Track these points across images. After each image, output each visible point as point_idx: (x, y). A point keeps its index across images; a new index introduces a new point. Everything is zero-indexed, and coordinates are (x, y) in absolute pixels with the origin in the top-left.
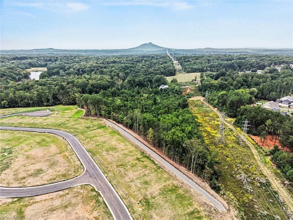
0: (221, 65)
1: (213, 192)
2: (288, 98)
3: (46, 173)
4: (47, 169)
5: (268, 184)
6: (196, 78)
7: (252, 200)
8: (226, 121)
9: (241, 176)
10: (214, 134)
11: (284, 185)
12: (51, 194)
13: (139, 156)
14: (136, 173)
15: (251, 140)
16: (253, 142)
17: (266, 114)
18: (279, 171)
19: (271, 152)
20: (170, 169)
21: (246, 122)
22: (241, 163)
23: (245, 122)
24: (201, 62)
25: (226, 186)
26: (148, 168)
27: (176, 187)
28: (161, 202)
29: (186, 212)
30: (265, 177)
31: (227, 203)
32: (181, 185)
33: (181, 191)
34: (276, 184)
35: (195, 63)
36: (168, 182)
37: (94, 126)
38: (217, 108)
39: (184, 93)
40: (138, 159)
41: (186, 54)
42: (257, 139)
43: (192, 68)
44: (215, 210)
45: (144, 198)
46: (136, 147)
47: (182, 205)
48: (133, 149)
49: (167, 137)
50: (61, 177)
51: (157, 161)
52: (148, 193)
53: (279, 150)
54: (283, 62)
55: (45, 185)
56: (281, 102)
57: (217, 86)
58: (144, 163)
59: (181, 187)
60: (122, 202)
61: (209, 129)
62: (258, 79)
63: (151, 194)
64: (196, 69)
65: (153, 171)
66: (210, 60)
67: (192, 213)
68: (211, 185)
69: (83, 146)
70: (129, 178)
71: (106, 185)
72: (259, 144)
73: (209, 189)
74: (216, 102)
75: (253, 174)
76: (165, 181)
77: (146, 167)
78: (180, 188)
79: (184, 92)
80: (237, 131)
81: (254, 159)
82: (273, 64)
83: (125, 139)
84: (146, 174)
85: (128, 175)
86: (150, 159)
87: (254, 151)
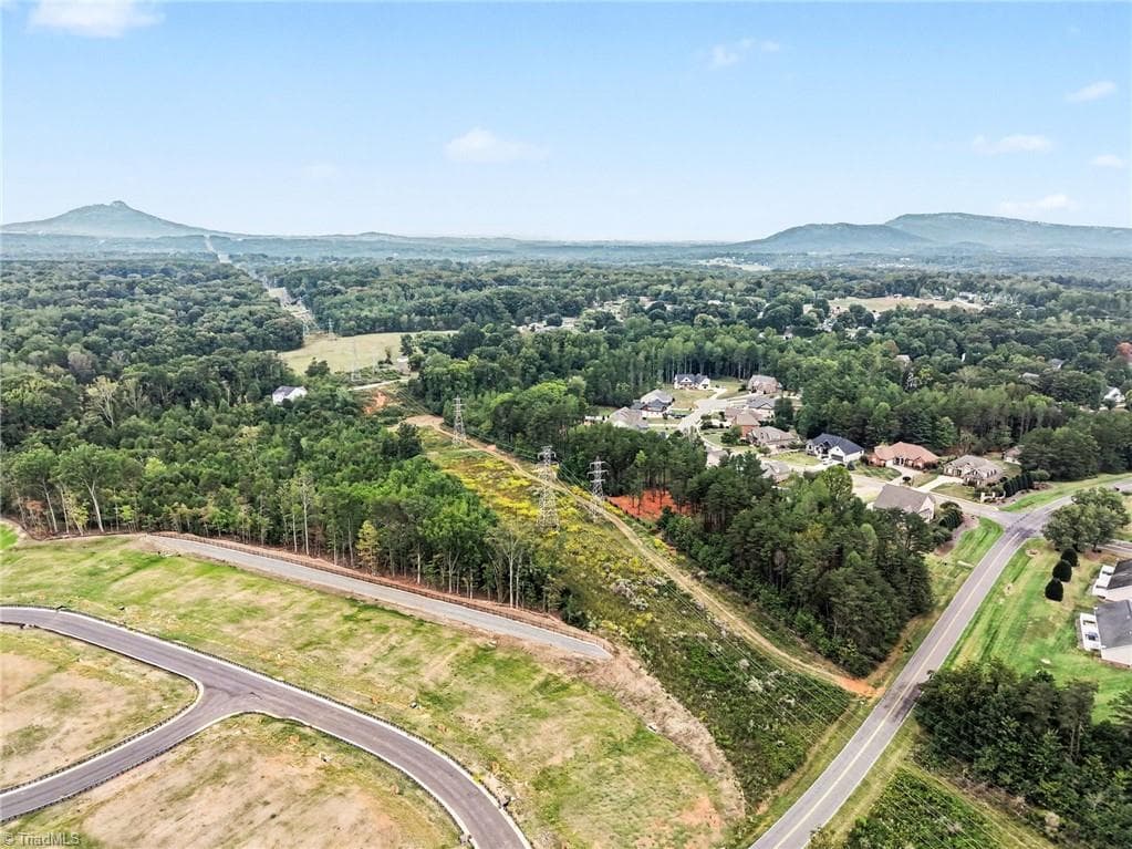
0: (454, 306)
1: (573, 630)
2: (657, 395)
3: (64, 730)
4: (56, 719)
5: (671, 587)
6: (389, 356)
7: (653, 622)
8: (536, 475)
9: (618, 584)
10: (525, 512)
11: (698, 578)
12: (135, 771)
13: (348, 611)
14: (366, 651)
15: (612, 507)
16: (617, 512)
17: (631, 440)
18: (683, 557)
19: (659, 524)
20: (452, 617)
21: (598, 463)
22: (608, 560)
23: (596, 463)
24: (380, 293)
25: (596, 612)
26: (393, 630)
27: (485, 650)
28: (465, 688)
29: (531, 687)
30: (663, 573)
31: (608, 640)
32: (494, 642)
33: (499, 655)
34: (685, 582)
35: (360, 299)
36: (462, 646)
37: (114, 565)
38: (493, 443)
39: (368, 411)
40: (347, 618)
41: (298, 259)
42: (624, 501)
43: (358, 318)
44: (588, 663)
45: (421, 693)
46: (321, 592)
47: (518, 678)
48: (315, 598)
49: (436, 529)
50: (131, 726)
51: (406, 608)
52: (425, 680)
53: (673, 515)
54: (622, 291)
55: (85, 761)
56: (645, 407)
57: (470, 376)
58: (373, 622)
59: (497, 646)
60: (371, 719)
61: (506, 502)
62: (577, 350)
63: (435, 681)
64: (375, 321)
65: (409, 633)
66: (409, 287)
67: (545, 684)
68: (565, 620)
69: (131, 629)
70: (355, 666)
71: (299, 698)
72: (631, 512)
73: (564, 626)
74: (487, 425)
75: (638, 574)
76: (455, 645)
77: (384, 629)
78: (494, 649)
79: (369, 405)
80: (575, 493)
81: (631, 545)
82: (598, 298)
83: (271, 580)
84: (394, 643)
85: (347, 661)
86: (383, 609)
87: (626, 530)
